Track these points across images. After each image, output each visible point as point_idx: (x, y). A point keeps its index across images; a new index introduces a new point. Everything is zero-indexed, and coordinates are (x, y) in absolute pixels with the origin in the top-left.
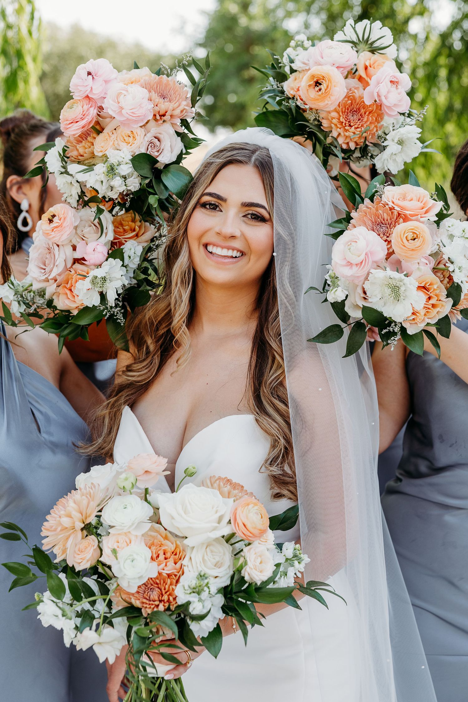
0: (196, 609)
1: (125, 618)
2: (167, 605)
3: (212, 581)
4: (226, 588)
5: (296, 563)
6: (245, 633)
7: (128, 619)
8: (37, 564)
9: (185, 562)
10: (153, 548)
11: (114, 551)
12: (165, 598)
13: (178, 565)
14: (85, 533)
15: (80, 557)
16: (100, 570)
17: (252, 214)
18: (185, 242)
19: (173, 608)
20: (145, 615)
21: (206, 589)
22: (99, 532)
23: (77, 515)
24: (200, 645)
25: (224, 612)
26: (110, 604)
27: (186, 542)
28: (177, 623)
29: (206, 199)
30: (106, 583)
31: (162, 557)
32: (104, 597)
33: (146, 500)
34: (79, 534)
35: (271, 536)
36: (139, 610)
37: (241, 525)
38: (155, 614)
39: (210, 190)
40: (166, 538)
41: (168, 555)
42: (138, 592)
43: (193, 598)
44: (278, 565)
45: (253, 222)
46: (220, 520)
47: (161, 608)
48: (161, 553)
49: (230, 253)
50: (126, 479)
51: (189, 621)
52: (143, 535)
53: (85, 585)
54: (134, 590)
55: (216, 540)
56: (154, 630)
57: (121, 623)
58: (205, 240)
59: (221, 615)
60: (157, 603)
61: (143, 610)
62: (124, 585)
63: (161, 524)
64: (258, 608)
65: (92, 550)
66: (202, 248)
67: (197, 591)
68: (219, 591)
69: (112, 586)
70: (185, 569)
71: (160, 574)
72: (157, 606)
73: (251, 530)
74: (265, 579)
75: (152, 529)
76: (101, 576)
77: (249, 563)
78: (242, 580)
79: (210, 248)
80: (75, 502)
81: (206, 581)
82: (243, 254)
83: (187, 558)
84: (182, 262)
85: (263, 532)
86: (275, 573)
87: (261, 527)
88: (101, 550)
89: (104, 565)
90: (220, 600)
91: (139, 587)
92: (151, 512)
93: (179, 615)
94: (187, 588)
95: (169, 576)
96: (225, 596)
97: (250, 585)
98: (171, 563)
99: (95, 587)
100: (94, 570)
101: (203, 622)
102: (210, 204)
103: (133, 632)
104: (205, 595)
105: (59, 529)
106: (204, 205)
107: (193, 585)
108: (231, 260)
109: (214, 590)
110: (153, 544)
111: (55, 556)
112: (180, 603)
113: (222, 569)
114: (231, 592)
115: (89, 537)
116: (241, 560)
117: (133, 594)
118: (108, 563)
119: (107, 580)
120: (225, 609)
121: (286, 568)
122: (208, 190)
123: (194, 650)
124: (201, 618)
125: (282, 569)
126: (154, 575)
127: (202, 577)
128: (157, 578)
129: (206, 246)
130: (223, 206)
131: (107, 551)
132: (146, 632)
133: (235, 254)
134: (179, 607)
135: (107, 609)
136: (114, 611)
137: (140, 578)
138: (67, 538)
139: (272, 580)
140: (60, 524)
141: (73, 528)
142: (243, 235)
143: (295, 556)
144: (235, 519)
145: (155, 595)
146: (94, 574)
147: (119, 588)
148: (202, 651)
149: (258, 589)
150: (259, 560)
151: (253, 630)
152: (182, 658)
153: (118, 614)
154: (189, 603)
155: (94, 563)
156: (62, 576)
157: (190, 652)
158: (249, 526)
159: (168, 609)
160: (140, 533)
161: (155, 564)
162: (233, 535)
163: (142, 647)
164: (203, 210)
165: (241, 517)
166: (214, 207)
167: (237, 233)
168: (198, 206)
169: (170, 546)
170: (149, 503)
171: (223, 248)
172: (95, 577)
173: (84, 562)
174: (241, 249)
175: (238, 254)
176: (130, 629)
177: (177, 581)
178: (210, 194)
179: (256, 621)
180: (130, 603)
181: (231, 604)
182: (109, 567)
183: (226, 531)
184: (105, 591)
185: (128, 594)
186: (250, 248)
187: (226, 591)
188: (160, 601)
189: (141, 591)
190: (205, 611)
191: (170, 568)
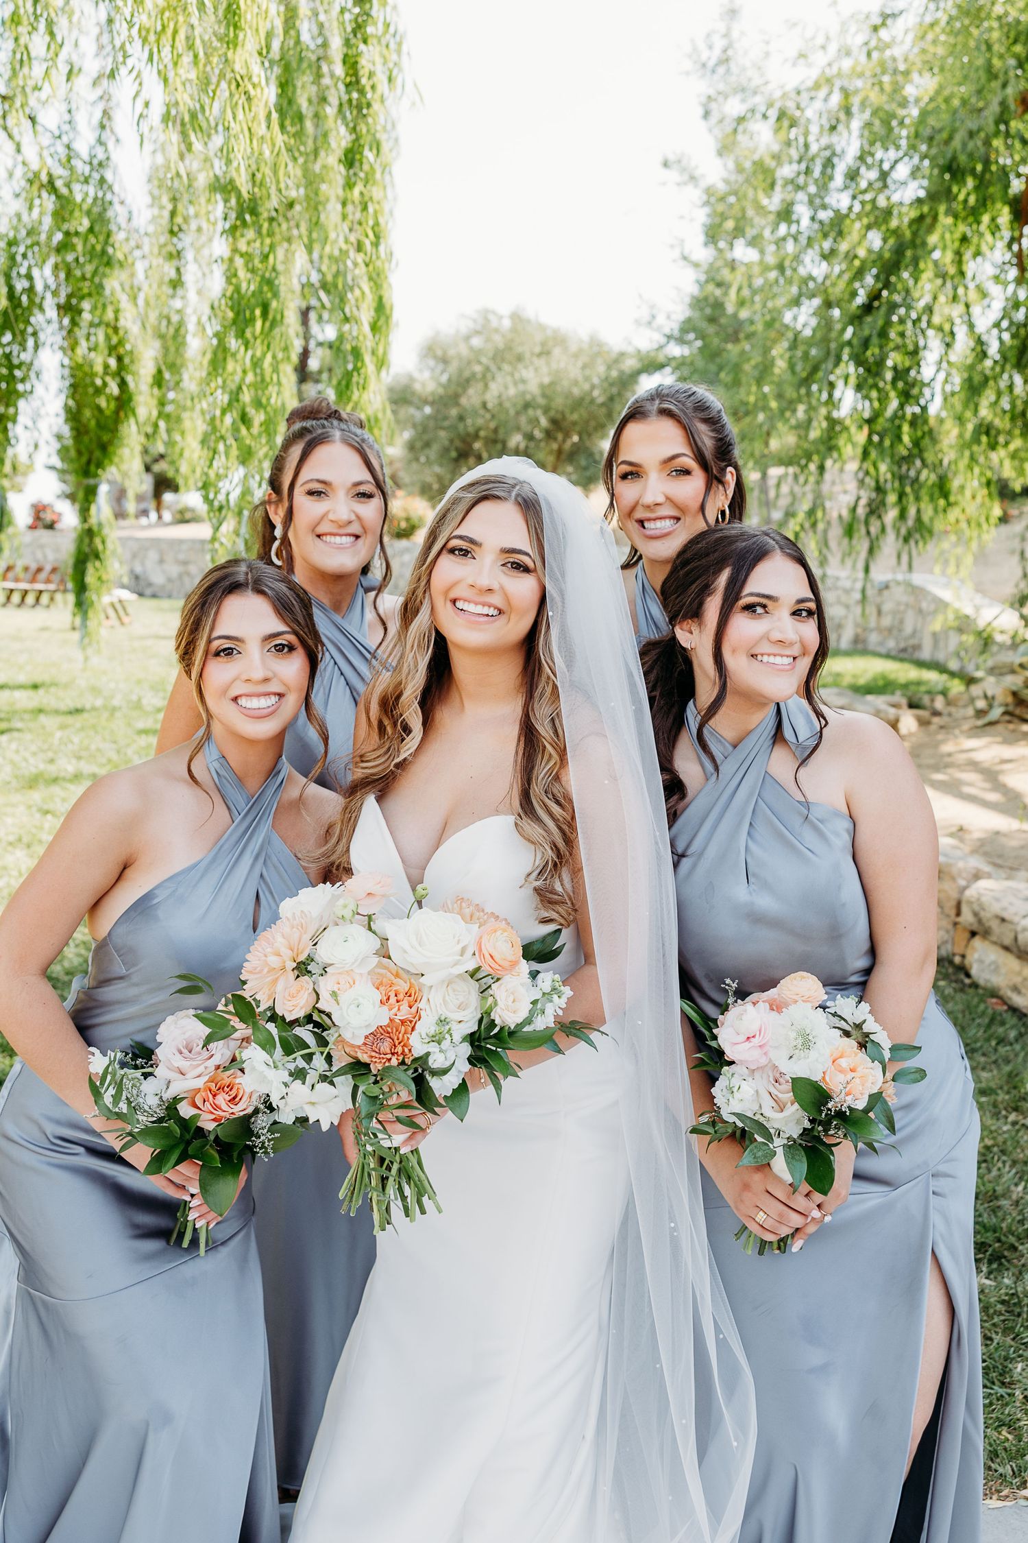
0: (436, 1061)
1: (350, 1076)
2: (401, 1058)
3: (454, 1027)
4: (472, 1035)
5: (555, 997)
6: (498, 1088)
7: (353, 1076)
8: (237, 1014)
9: (422, 1005)
10: (382, 988)
11: (334, 994)
12: (399, 1049)
13: (414, 1009)
14: (296, 972)
15: (290, 1004)
16: (316, 1017)
17: (513, 563)
18: (427, 595)
19: (408, 1061)
20: (374, 1072)
21: (447, 1036)
22: (309, 968)
23: (287, 954)
24: (442, 1106)
25: (470, 1062)
26: (329, 1059)
27: (422, 980)
28: (414, 1079)
29: (455, 543)
30: (324, 1034)
31: (393, 1000)
32: (321, 1049)
33: (370, 929)
34: (292, 976)
35: (525, 967)
36: (366, 1066)
37: (487, 956)
38: (387, 1070)
39: (460, 531)
40: (397, 976)
41: (401, 997)
42: (365, 1044)
43: (433, 1048)
44: (534, 1003)
45: (515, 573)
46: (462, 953)
47: (394, 1062)
48: (392, 994)
49: (486, 610)
50: (345, 906)
51: (428, 1077)
52: (369, 973)
53: (298, 1038)
54: (360, 1041)
55: (459, 976)
56: (386, 1089)
57: (345, 1084)
58: (452, 595)
59: (467, 1067)
60: (389, 1056)
61: (372, 1066)
62: (347, 1036)
63: (389, 958)
64: (511, 1056)
65: (306, 995)
66: (449, 605)
67: (437, 1039)
68: (464, 1040)
69: (331, 1036)
70: (423, 1013)
71: (391, 1020)
72: (389, 1060)
73: (501, 962)
74: (520, 1021)
75: (379, 965)
76: (317, 1025)
77: (499, 1002)
78: (492, 1024)
79: (460, 604)
80: (283, 936)
81: (447, 1027)
82: (501, 612)
83: (424, 1000)
84: (422, 620)
85: (514, 964)
86: (532, 1013)
87: (512, 958)
88: (318, 995)
89: (320, 1011)
90: (466, 1050)
91: (366, 1037)
92: (377, 943)
93: (416, 1070)
94: (424, 1036)
95: (403, 1022)
96: (472, 1044)
97: (502, 1029)
98: (404, 1007)
99: (310, 1039)
100: (309, 1019)
101: (445, 1078)
102: (461, 550)
103: (360, 1092)
104: (446, 1044)
105: (266, 971)
106: (452, 551)
107: (432, 1033)
108: (486, 619)
109: (457, 1037)
110: (381, 984)
111: (258, 1002)
112: (416, 1055)
113: (465, 1013)
114: (479, 1040)
115: (301, 978)
116: (490, 1000)
117: (359, 1047)
118: (327, 1010)
119: (324, 1030)
120: (472, 1060)
121: (544, 1005)
122: (457, 533)
123: (435, 1113)
124: (444, 1072)
125: (539, 1006)
126: (385, 1022)
127: (442, 1021)
128: (388, 1026)
129: (454, 601)
130: (477, 552)
131: (324, 995)
132: (375, 1091)
133: (492, 611)
134: (415, 1060)
135: (326, 1067)
136: (334, 1069)
137: (367, 1026)
138: (275, 981)
139: (528, 1021)
140: (266, 963)
141: (283, 968)
142: (502, 588)
143: (554, 989)
144: (480, 950)
145: (386, 1046)
146: (308, 1023)
147: (340, 1040)
148: (445, 1112)
149: (511, 1034)
150: (511, 998)
151: (508, 1083)
152: (421, 1121)
153: (341, 1072)
154: (428, 1054)
155: (308, 1010)
156: (271, 1027)
157: (429, 1115)
158: (497, 958)
159: (403, 1063)
160: (365, 970)
161: (385, 1008)
162: (478, 969)
163: (372, 1109)
164: (451, 557)
165: (488, 948)
166: (465, 553)
167: (495, 586)
168: (444, 552)
169: (403, 987)
170: (374, 932)
171: (476, 604)
172: (310, 1027)
173: (297, 1009)
174: (500, 606)
175: (495, 612)
176: (356, 1088)
177: (413, 1029)
178: (461, 537)
179: (510, 1072)
180: (356, 1058)
181: (479, 1054)
182: (329, 1015)
183: (471, 966)
184: (323, 1042)
185: (353, 1046)
186: (509, 604)
187: (473, 1039)
188: (393, 1054)
189: (369, 1042)
190: (448, 1064)
191: (404, 1012)
